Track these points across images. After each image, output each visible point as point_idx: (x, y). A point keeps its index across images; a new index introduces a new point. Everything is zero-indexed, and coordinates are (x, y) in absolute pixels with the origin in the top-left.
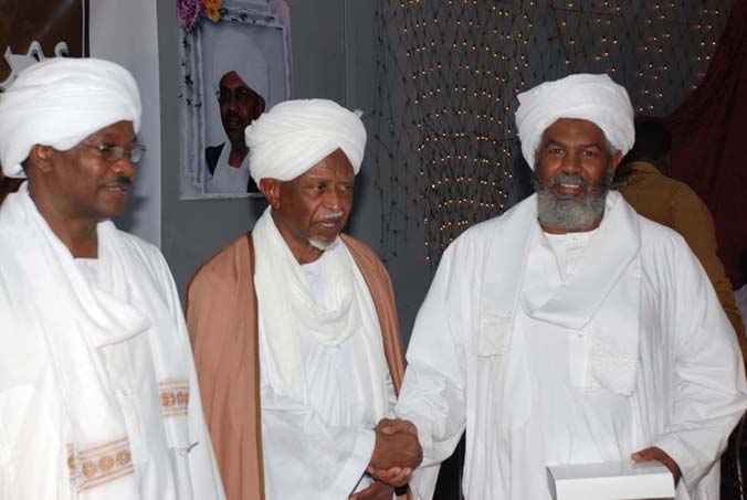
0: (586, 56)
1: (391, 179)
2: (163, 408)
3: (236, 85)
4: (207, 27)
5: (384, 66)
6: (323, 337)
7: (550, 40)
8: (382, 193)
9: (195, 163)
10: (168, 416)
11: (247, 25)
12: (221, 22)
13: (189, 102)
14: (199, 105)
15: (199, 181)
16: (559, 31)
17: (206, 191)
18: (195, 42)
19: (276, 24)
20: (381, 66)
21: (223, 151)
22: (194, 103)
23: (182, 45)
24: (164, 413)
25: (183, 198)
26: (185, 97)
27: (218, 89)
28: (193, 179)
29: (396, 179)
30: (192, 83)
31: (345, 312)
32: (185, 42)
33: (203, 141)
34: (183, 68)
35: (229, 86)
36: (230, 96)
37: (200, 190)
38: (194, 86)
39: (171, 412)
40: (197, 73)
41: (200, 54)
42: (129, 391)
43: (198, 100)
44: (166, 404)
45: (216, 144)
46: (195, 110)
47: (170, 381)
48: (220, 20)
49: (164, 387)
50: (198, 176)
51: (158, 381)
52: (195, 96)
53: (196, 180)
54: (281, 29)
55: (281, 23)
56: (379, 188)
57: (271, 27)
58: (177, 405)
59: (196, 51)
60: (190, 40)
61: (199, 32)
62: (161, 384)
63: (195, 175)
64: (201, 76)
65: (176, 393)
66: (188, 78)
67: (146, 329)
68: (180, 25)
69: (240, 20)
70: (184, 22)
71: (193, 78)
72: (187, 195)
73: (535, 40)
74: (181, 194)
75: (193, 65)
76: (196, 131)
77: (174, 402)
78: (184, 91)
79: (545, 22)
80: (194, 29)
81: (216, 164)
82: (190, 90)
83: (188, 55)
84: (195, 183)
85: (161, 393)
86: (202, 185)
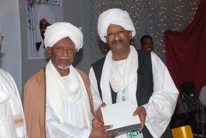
0: (156, 13)
1: (96, 52)
2: (15, 125)
3: (46, 23)
4: (35, 4)
5: (93, 16)
6: (70, 99)
7: (145, 8)
8: (93, 56)
9: (33, 47)
10: (17, 127)
11: (48, 4)
12: (40, 3)
13: (30, 28)
14: (33, 29)
15: (34, 53)
16: (148, 5)
17: (36, 57)
18: (31, 9)
19: (58, 3)
20: (92, 17)
21: (41, 44)
22: (32, 28)
23: (27, 10)
24: (16, 126)
25: (28, 59)
26: (28, 27)
27: (39, 24)
28: (32, 53)
29: (98, 52)
30: (31, 22)
31: (77, 92)
32: (28, 9)
33: (35, 41)
34: (28, 18)
35: (43, 23)
36: (43, 26)
37: (34, 56)
38: (31, 23)
39: (18, 126)
40: (32, 19)
41: (33, 13)
42: (4, 120)
43: (33, 27)
44: (16, 123)
45: (39, 42)
46: (32, 31)
47: (17, 116)
48: (39, 2)
49: (15, 118)
50: (34, 52)
51: (13, 116)
52: (32, 26)
53: (33, 53)
54: (59, 5)
55: (59, 3)
56: (92, 55)
57: (56, 5)
58: (20, 123)
59: (32, 12)
60: (30, 8)
61: (32, 6)
62: (14, 117)
63: (33, 52)
64: (34, 20)
65: (19, 119)
66: (29, 20)
67: (9, 99)
68: (26, 4)
69: (46, 2)
70: (27, 3)
71: (31, 21)
72: (30, 58)
73: (140, 8)
74: (28, 58)
75: (31, 16)
76: (32, 38)
77: (19, 123)
78: (28, 24)
79: (143, 2)
80: (31, 5)
81: (39, 48)
82: (30, 24)
83: (29, 13)
84: (33, 54)
85: (14, 120)
86: (35, 55)
